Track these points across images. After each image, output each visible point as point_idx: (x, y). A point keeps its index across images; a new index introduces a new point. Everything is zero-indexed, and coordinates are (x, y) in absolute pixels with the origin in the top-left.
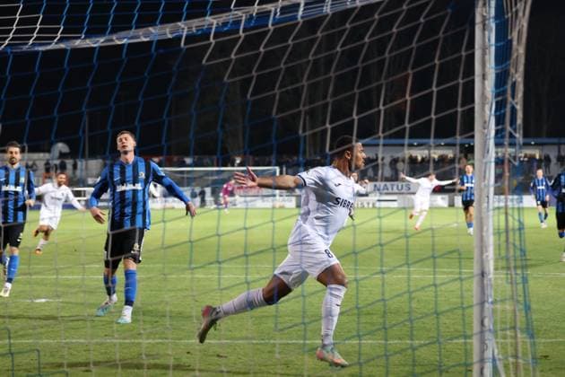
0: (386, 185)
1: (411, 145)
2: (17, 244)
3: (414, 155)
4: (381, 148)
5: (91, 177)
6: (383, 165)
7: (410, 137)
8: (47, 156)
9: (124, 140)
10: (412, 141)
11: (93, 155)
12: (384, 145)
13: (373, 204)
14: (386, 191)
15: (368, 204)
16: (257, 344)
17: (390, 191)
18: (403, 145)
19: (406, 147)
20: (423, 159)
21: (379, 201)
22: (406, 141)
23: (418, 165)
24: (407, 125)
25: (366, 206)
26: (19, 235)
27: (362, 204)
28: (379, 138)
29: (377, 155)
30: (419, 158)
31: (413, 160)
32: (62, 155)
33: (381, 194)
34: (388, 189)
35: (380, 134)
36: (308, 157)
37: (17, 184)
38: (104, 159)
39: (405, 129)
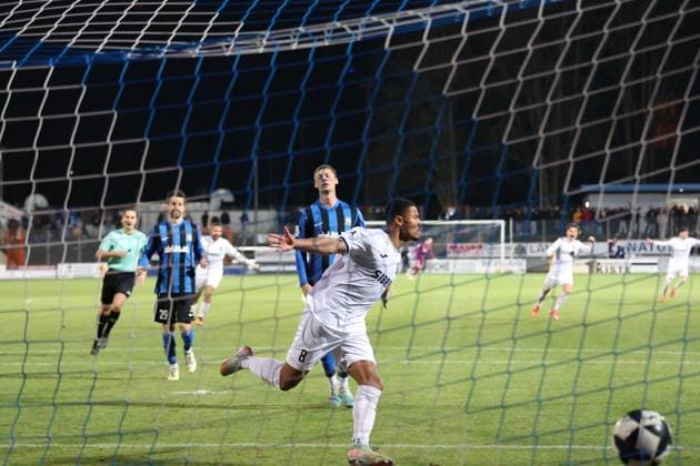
0: (643, 244)
1: (675, 192)
2: (189, 320)
3: (679, 205)
4: (635, 195)
5: (262, 233)
6: (638, 216)
7: (676, 182)
8: (205, 206)
9: (324, 177)
10: (677, 186)
11: (264, 205)
12: (640, 192)
13: (627, 269)
14: (643, 252)
15: (620, 268)
16: (480, 449)
17: (649, 251)
18: (665, 192)
19: (668, 195)
20: (691, 210)
21: (634, 264)
22: (670, 187)
23: (684, 219)
24: (673, 168)
25: (618, 270)
26: (189, 308)
27: (612, 268)
28: (634, 181)
29: (630, 204)
30: (686, 209)
31: (678, 212)
32: (224, 206)
33: (637, 255)
34: (645, 249)
35: (637, 176)
36: (541, 207)
37: (183, 244)
38: (278, 210)
39: (670, 172)
